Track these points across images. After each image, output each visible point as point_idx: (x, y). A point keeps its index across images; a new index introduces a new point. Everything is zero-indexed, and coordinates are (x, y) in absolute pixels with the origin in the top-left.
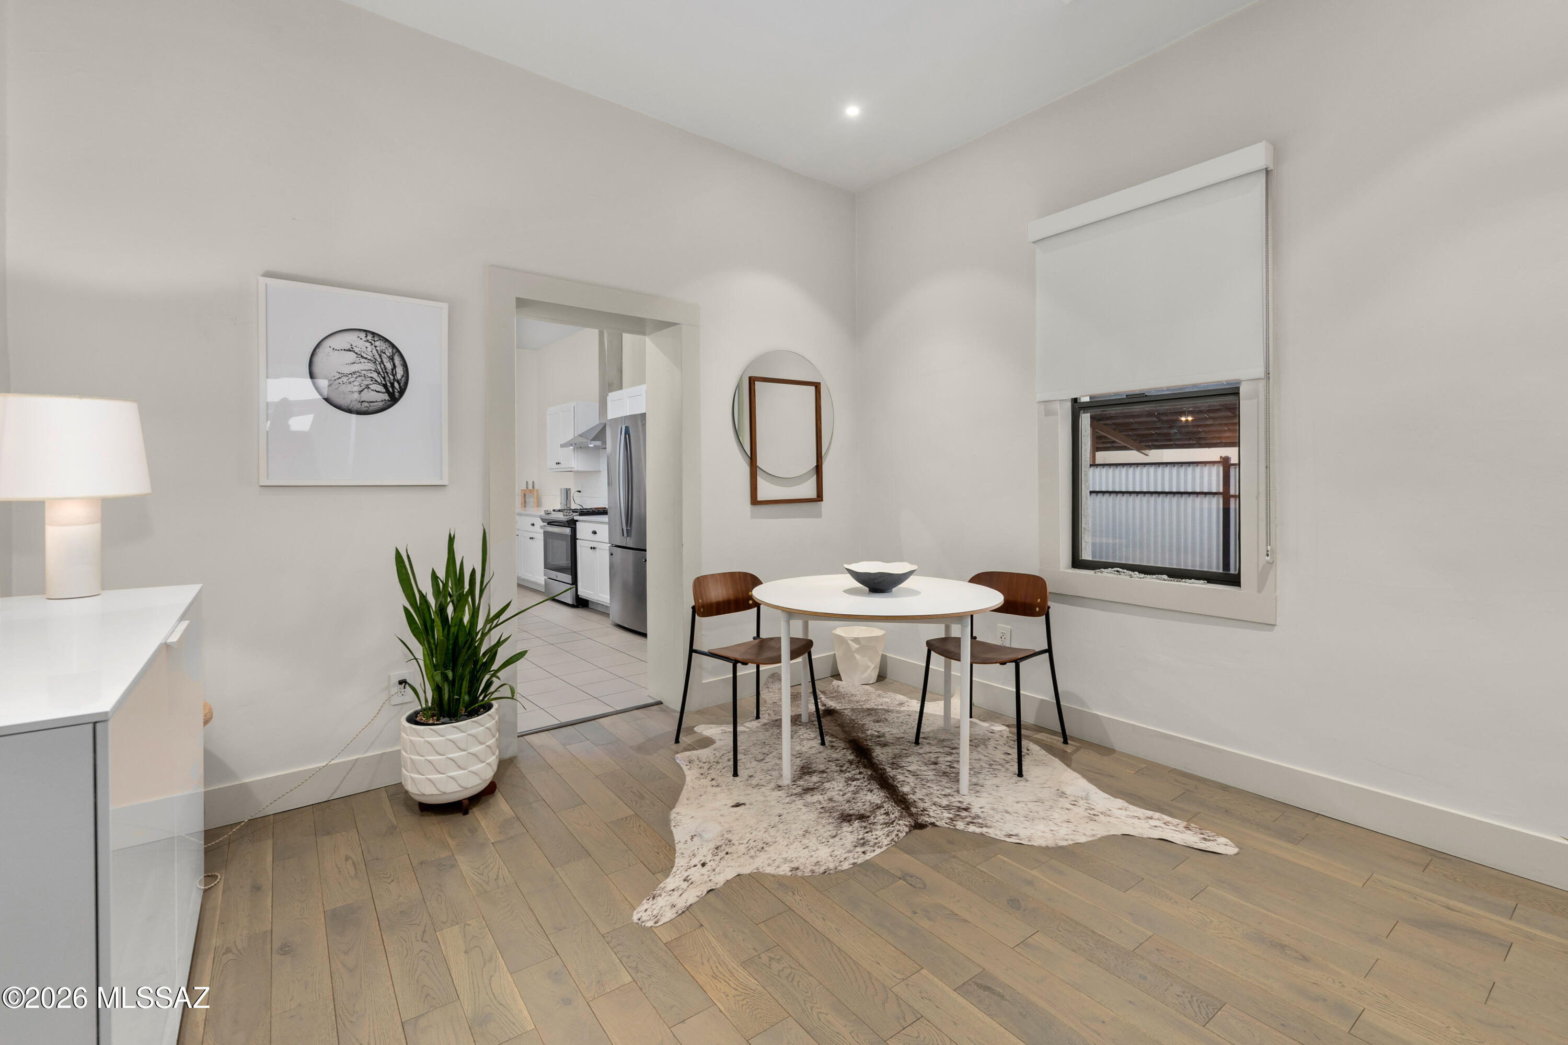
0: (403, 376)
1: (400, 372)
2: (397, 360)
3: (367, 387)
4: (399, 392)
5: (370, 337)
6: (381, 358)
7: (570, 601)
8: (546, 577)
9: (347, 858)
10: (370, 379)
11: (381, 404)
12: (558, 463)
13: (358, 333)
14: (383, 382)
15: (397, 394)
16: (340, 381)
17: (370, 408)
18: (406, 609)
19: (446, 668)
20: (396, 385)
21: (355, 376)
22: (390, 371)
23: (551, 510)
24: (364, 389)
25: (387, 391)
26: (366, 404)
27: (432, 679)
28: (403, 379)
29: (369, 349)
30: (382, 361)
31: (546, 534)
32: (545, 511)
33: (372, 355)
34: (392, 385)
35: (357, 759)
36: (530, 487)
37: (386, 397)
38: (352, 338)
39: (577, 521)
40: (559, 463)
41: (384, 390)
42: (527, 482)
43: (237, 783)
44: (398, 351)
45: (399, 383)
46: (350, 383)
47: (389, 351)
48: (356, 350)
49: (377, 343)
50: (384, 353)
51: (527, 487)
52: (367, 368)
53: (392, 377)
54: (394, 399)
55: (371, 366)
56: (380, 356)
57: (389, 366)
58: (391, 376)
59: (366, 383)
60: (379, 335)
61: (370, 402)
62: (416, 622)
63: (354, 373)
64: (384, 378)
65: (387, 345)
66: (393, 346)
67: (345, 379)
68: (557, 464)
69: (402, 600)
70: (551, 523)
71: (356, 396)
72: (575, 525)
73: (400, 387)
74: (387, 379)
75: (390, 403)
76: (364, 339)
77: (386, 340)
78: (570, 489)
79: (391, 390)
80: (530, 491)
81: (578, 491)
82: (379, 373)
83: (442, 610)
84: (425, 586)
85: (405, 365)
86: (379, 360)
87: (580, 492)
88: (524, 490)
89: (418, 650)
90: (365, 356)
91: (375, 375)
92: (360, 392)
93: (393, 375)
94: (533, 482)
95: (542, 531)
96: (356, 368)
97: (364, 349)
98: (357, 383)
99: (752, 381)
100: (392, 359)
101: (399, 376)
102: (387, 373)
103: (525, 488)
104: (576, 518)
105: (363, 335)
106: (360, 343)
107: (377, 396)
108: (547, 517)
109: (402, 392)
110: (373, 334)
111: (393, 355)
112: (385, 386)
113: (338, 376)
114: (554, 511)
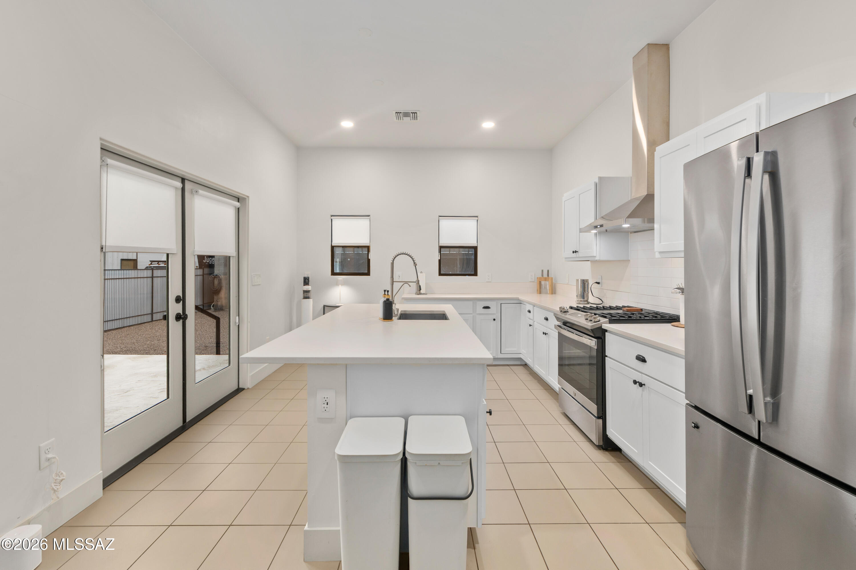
23: (568, 307)
32: (560, 308)
36: (545, 275)
39: (604, 330)
40: (576, 252)
42: (542, 271)
51: (542, 275)
68: (573, 252)
72: (602, 335)
78: (587, 281)
81: (596, 283)
87: (598, 283)
88: (541, 278)
94: (548, 271)
95: (556, 330)
103: (541, 276)
114: (571, 308)
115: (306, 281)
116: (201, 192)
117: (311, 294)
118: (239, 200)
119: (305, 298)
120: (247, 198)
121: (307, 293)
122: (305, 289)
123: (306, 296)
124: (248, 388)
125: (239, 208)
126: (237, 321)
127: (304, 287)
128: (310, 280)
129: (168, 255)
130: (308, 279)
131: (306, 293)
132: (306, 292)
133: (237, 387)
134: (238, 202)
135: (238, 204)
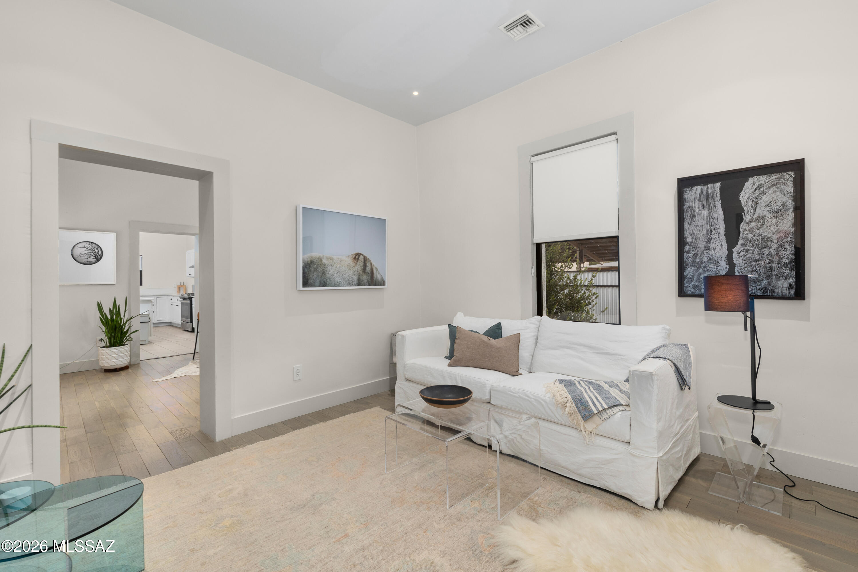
0: (101, 254)
1: (100, 253)
2: (99, 249)
3: (90, 257)
4: (100, 258)
5: (90, 243)
7: (189, 330)
8: (182, 321)
9: (81, 379)
11: (94, 262)
12: (190, 274)
13: (86, 243)
14: (95, 256)
15: (99, 259)
16: (81, 256)
17: (91, 263)
18: (100, 318)
19: (112, 333)
20: (99, 256)
24: (88, 258)
25: (96, 258)
26: (89, 262)
27: (108, 336)
28: (101, 255)
29: (90, 247)
30: (94, 250)
31: (182, 304)
32: (181, 294)
34: (98, 257)
35: (86, 361)
36: (182, 284)
37: (96, 260)
38: (85, 244)
39: (193, 298)
41: (95, 258)
42: (180, 282)
44: (99, 247)
46: (84, 256)
47: (97, 247)
48: (86, 247)
49: (93, 245)
50: (95, 247)
51: (180, 284)
52: (89, 252)
53: (97, 254)
55: (91, 251)
56: (94, 249)
57: (97, 251)
59: (89, 256)
60: (93, 243)
61: (91, 261)
62: (103, 320)
63: (86, 253)
64: (95, 255)
65: (96, 245)
66: (98, 245)
67: (82, 255)
69: (99, 315)
70: (184, 299)
71: (86, 260)
72: (192, 299)
73: (100, 257)
74: (96, 255)
76: (89, 244)
77: (96, 244)
79: (97, 258)
80: (182, 286)
82: (93, 253)
83: (112, 317)
84: (107, 311)
85: (102, 251)
86: (93, 250)
88: (179, 286)
89: (104, 328)
90: (89, 249)
91: (92, 254)
92: (87, 259)
93: (98, 254)
94: (183, 282)
95: (180, 302)
96: (86, 252)
97: (89, 247)
98: (86, 256)
100: (97, 249)
101: (100, 254)
103: (179, 285)
104: (192, 296)
105: (88, 243)
106: (87, 245)
107: (92, 259)
108: (182, 296)
109: (101, 258)
110: (92, 242)
111: (98, 248)
112: (95, 257)
113: (81, 254)
114: (184, 294)
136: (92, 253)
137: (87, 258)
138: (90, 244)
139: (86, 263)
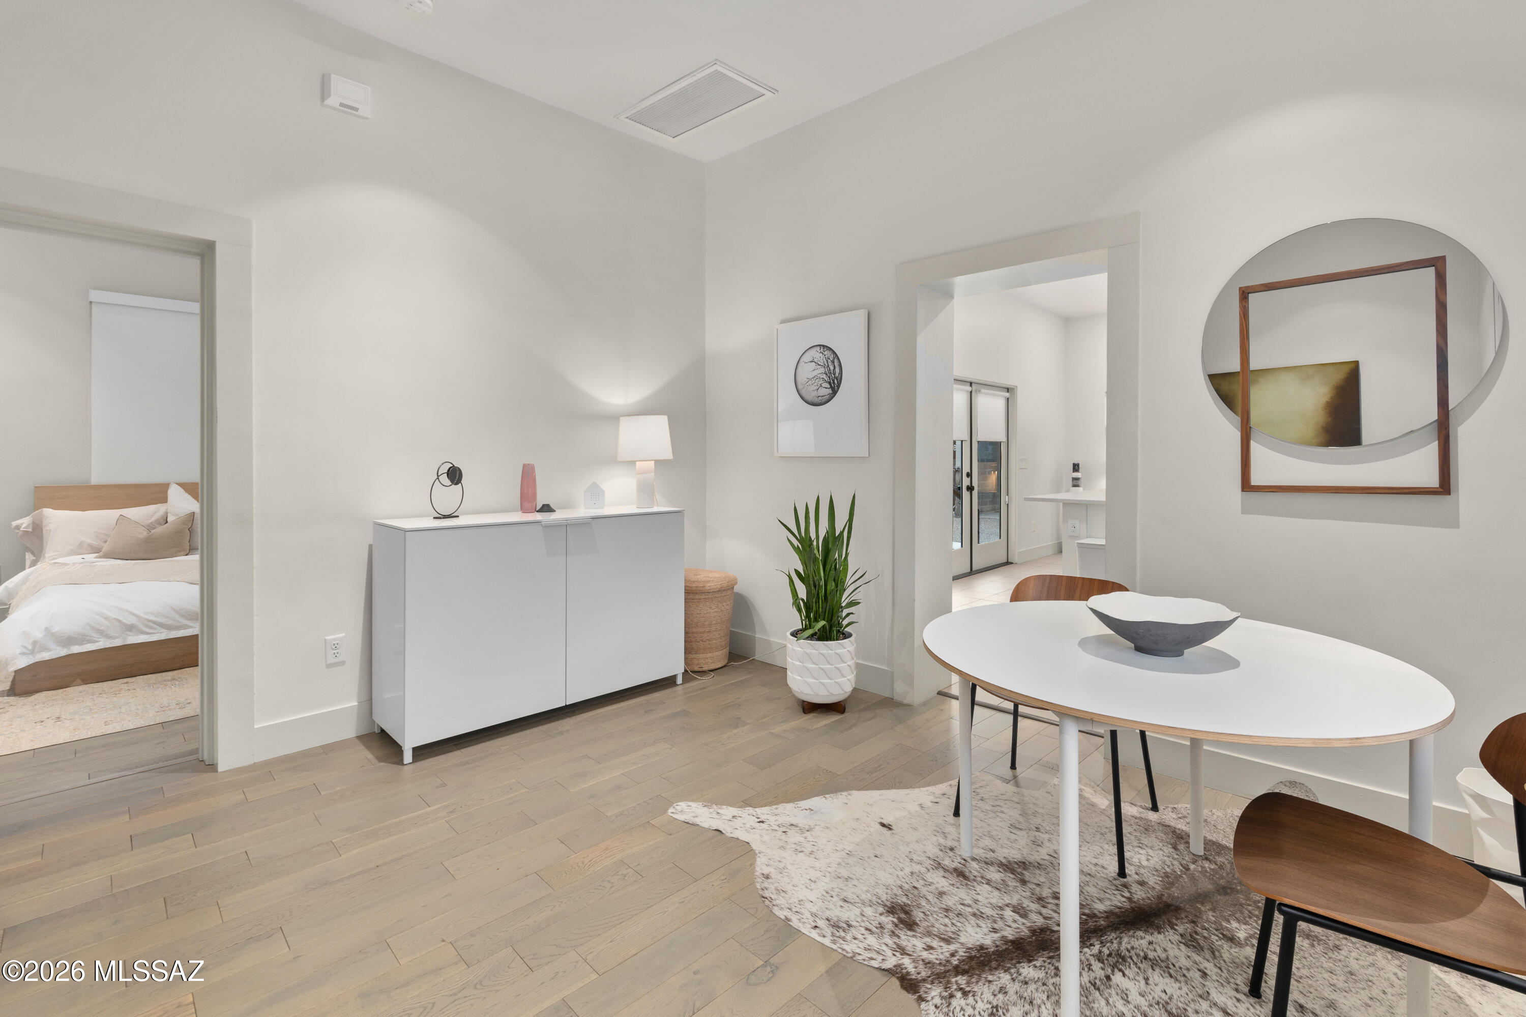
0: (839, 374)
1: (837, 371)
2: (836, 361)
3: (821, 385)
4: (837, 386)
5: (822, 348)
6: (828, 363)
10: (822, 380)
11: (827, 397)
13: (817, 348)
14: (829, 381)
15: (836, 388)
16: (809, 383)
17: (823, 401)
21: (815, 379)
22: (832, 372)
25: (831, 386)
26: (820, 398)
28: (839, 376)
29: (822, 358)
30: (828, 365)
33: (822, 362)
34: (833, 381)
37: (830, 391)
38: (814, 352)
41: (829, 386)
43: (764, 637)
44: (838, 357)
45: (837, 380)
46: (813, 384)
47: (833, 356)
48: (815, 360)
49: (826, 353)
50: (829, 359)
52: (820, 372)
54: (834, 392)
55: (822, 370)
57: (832, 368)
58: (833, 375)
59: (820, 383)
60: (827, 347)
61: (823, 396)
63: (814, 376)
64: (829, 377)
65: (831, 352)
66: (834, 353)
67: (811, 382)
71: (815, 393)
73: (838, 383)
74: (831, 378)
75: (832, 395)
76: (819, 351)
79: (833, 385)
82: (827, 374)
85: (840, 366)
90: (820, 363)
91: (824, 376)
92: (817, 390)
96: (816, 372)
97: (819, 359)
98: (817, 384)
99: (1244, 294)
100: (833, 362)
101: (837, 375)
102: (831, 373)
105: (819, 349)
106: (817, 356)
107: (826, 392)
109: (839, 386)
110: (824, 346)
111: (834, 359)
112: (830, 383)
113: (809, 380)
115: (1076, 468)
116: (983, 391)
117: (1081, 482)
118: (1008, 390)
119: (1075, 486)
120: (1015, 388)
121: (1077, 481)
122: (1075, 477)
123: (1075, 484)
124: (1016, 563)
125: (1008, 398)
126: (1007, 500)
127: (1074, 473)
128: (1080, 466)
129: (962, 441)
130: (1078, 465)
131: (1075, 481)
132: (1076, 479)
133: (1006, 561)
134: (1008, 392)
135: (1007, 395)
136: (825, 373)
137: (817, 387)
138: (821, 352)
139: (815, 402)
